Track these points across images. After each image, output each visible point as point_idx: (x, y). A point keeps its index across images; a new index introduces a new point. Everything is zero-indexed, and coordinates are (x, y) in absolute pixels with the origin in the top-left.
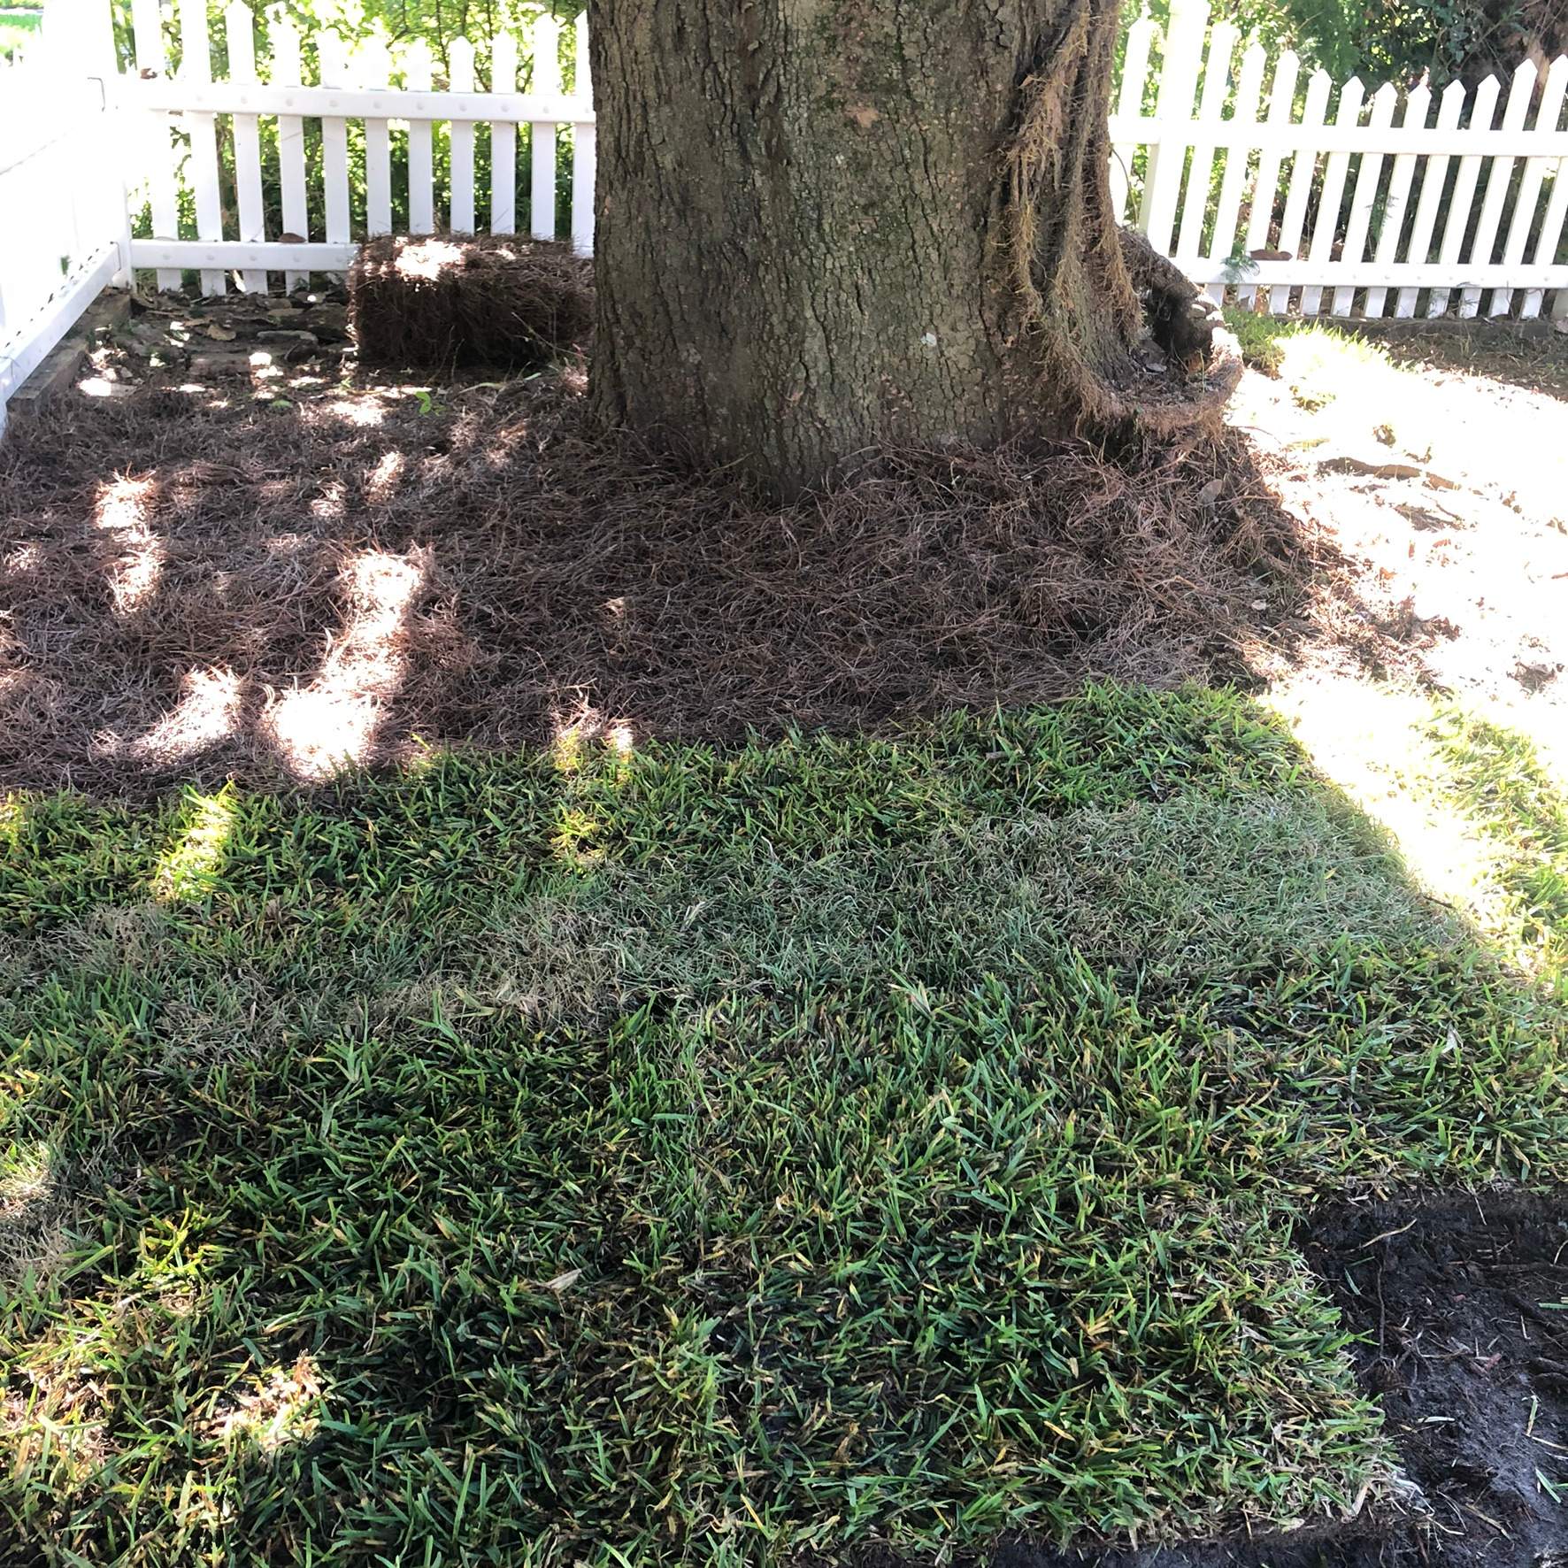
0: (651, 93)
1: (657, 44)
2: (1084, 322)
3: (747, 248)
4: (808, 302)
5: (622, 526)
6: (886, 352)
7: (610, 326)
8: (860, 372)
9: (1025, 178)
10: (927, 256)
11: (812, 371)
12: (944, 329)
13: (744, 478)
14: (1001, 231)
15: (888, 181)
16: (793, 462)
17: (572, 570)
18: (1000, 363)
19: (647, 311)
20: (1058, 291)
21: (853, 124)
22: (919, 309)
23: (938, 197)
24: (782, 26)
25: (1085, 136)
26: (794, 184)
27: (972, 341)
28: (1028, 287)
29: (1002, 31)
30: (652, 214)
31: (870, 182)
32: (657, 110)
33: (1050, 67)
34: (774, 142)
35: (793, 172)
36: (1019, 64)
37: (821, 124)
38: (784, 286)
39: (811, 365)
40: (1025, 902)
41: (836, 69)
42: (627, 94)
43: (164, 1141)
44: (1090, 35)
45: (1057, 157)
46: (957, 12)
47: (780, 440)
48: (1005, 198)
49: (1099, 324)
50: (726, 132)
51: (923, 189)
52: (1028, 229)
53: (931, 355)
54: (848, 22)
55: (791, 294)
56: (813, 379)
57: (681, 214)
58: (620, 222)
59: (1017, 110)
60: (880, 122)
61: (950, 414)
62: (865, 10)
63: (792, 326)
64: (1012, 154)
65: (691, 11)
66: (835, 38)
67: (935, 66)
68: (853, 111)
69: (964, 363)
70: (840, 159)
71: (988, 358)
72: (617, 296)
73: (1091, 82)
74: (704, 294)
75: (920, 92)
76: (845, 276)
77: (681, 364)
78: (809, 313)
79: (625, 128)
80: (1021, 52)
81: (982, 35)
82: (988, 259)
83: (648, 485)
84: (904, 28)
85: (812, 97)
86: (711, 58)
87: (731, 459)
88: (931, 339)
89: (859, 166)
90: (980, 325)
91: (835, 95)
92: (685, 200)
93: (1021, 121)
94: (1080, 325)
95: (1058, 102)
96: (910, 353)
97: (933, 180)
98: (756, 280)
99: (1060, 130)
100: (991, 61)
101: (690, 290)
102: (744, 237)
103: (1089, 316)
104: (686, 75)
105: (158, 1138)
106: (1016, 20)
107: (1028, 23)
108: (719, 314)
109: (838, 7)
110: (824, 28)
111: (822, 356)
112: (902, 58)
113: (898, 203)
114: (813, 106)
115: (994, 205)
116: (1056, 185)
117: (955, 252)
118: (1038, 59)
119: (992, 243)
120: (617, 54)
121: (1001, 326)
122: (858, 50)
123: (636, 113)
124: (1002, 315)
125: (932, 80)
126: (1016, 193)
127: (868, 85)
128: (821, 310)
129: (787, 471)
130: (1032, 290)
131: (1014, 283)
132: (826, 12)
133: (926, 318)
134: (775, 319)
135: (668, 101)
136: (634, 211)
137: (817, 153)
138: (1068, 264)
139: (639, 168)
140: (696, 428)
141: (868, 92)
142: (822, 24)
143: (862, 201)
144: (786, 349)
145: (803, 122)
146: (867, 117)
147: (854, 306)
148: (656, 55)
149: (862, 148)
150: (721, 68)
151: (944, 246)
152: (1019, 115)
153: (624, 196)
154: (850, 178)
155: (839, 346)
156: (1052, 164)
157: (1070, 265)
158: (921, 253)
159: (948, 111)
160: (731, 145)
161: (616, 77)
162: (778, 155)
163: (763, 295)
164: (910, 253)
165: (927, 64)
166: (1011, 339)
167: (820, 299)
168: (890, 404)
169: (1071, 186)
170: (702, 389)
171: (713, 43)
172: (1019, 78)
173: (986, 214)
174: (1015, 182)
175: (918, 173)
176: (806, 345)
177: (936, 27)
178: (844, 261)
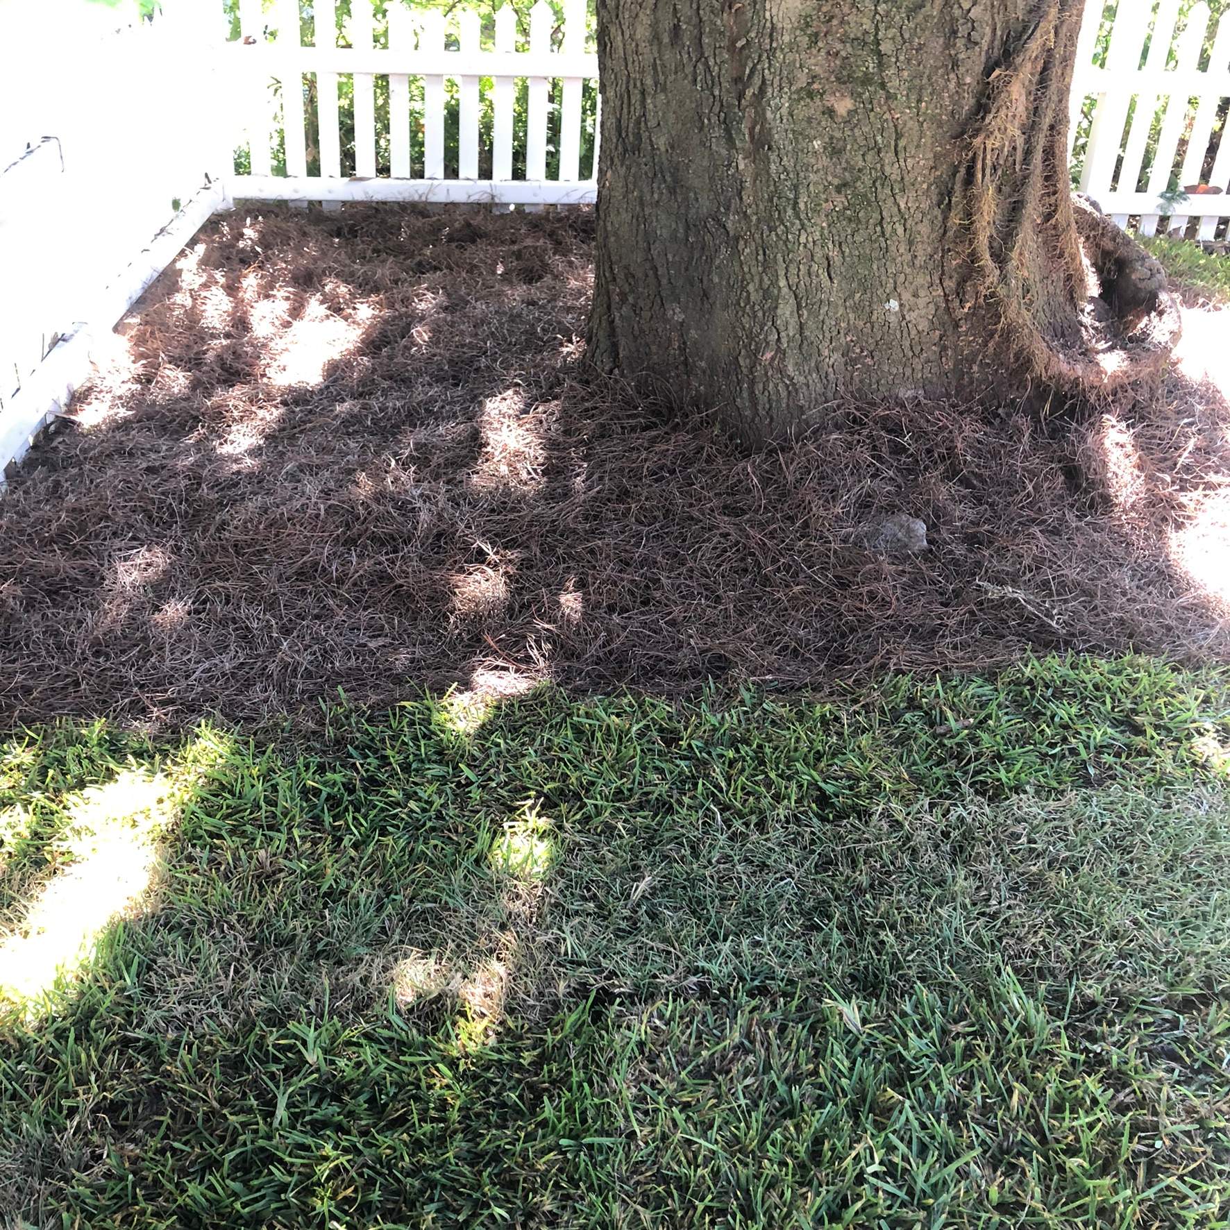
0: (649, 81)
1: (656, 38)
2: (1036, 288)
3: (729, 225)
4: (782, 273)
5: (608, 467)
6: (851, 316)
7: (607, 282)
8: (828, 335)
9: (989, 162)
10: (894, 231)
11: (783, 334)
12: (906, 296)
13: (718, 426)
14: (964, 210)
15: (861, 164)
16: (762, 412)
17: (562, 510)
18: (957, 326)
19: (639, 274)
20: (1014, 263)
21: (830, 112)
22: (883, 278)
23: (907, 179)
24: (768, 24)
25: (1047, 121)
26: (773, 167)
27: (932, 306)
28: (987, 260)
29: (973, 29)
30: (646, 190)
31: (844, 165)
32: (654, 97)
33: (1018, 60)
34: (758, 128)
35: (773, 157)
36: (988, 58)
37: (801, 112)
38: (760, 258)
39: (782, 328)
40: (959, 899)
41: (817, 62)
42: (628, 82)
43: (135, 1111)
44: (1056, 29)
45: (1020, 142)
46: (933, 10)
47: (752, 393)
48: (969, 180)
49: (1051, 289)
50: (714, 119)
51: (893, 171)
52: (989, 209)
53: (893, 319)
54: (829, 21)
55: (767, 265)
56: (784, 340)
57: (672, 191)
58: (618, 194)
59: (984, 101)
60: (856, 111)
61: (908, 372)
62: (846, 10)
63: (766, 294)
64: (977, 141)
65: (686, 10)
66: (816, 34)
67: (909, 60)
68: (830, 100)
69: (924, 325)
70: (817, 144)
71: (947, 321)
72: (614, 258)
73: (1056, 71)
74: (690, 262)
75: (893, 85)
76: (817, 249)
77: (667, 321)
78: (782, 283)
79: (625, 111)
80: (991, 47)
81: (954, 32)
82: (950, 234)
83: (633, 429)
84: (882, 26)
85: (794, 88)
86: (702, 54)
87: (707, 408)
88: (894, 304)
89: (834, 150)
90: (940, 292)
91: (815, 86)
92: (676, 181)
93: (988, 111)
94: (1033, 291)
95: (1023, 91)
96: (874, 317)
97: (902, 163)
98: (736, 253)
99: (1024, 117)
100: (962, 56)
101: (677, 259)
102: (727, 214)
103: (1041, 281)
104: (680, 67)
105: (130, 1108)
106: (987, 17)
107: (999, 19)
108: (701, 281)
109: (821, 6)
110: (808, 25)
111: (793, 322)
112: (880, 55)
113: (869, 183)
114: (795, 96)
115: (958, 187)
116: (1018, 167)
117: (920, 227)
118: (1005, 55)
119: (955, 220)
120: (621, 45)
121: (960, 292)
122: (839, 46)
123: (635, 98)
124: (961, 283)
125: (906, 74)
126: (980, 176)
127: (846, 78)
128: (794, 280)
129: (757, 419)
130: (990, 262)
131: (974, 257)
132: (809, 11)
133: (890, 286)
134: (751, 288)
135: (664, 90)
136: (631, 186)
137: (796, 139)
138: (1025, 240)
139: (637, 148)
140: (678, 376)
141: (844, 83)
142: (805, 22)
143: (836, 182)
144: (760, 314)
145: (784, 111)
146: (843, 106)
147: (824, 276)
148: (655, 48)
149: (838, 134)
150: (711, 63)
151: (909, 222)
152: (987, 105)
153: (622, 171)
154: (825, 161)
155: (809, 312)
156: (1014, 148)
157: (1027, 239)
158: (888, 229)
159: (919, 101)
160: (718, 132)
161: (618, 65)
162: (762, 143)
163: (741, 264)
164: (878, 229)
165: (902, 58)
166: (968, 305)
167: (793, 270)
168: (854, 362)
169: (1031, 167)
170: (684, 343)
171: (706, 40)
172: (988, 71)
173: (950, 193)
174: (979, 166)
175: (889, 157)
176: (779, 312)
177: (912, 25)
178: (817, 236)
